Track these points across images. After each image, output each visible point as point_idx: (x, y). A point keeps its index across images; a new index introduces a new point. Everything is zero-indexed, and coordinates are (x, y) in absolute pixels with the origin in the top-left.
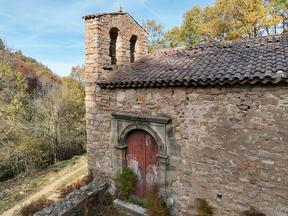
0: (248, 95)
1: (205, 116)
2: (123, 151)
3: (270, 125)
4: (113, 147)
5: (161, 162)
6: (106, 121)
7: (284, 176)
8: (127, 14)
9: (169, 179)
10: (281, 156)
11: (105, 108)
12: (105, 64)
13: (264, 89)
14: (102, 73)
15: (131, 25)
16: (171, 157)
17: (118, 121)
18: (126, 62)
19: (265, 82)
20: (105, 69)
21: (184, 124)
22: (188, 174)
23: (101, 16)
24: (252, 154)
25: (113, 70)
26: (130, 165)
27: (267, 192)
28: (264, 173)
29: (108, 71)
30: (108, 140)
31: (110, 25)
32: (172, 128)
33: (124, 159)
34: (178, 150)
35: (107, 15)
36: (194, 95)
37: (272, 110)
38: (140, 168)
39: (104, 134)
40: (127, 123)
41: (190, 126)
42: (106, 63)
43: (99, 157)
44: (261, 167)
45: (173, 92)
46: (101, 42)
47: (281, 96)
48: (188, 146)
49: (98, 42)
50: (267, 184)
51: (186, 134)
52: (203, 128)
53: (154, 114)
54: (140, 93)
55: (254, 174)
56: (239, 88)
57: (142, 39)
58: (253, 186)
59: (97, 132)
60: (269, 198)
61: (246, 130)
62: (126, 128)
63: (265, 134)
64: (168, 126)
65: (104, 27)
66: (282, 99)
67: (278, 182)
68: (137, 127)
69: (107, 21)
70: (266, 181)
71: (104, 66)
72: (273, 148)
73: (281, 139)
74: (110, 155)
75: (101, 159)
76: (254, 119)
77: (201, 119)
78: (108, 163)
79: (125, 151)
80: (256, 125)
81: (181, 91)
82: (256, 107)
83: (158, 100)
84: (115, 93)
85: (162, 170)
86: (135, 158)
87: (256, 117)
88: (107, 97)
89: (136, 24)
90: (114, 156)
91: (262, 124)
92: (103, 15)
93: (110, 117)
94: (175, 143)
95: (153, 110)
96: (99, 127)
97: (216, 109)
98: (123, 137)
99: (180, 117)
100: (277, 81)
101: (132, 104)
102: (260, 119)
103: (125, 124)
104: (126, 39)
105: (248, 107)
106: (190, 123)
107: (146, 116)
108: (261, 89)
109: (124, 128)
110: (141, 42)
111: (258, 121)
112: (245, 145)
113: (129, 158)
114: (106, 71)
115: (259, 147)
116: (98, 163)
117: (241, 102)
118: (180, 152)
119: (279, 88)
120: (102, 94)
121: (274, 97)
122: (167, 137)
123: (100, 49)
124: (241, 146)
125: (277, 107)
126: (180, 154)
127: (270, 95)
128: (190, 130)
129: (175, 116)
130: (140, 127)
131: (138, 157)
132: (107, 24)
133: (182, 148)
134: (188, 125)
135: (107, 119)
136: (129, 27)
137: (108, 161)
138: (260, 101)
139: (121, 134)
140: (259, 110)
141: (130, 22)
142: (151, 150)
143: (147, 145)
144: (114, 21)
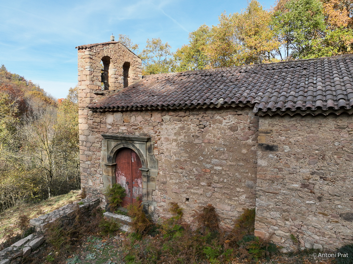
0: (204, 117)
1: (175, 134)
2: (113, 168)
3: (218, 139)
4: (104, 165)
5: (144, 175)
6: (98, 141)
7: (228, 178)
8: (119, 43)
9: (150, 189)
10: (226, 162)
11: (96, 130)
12: (97, 90)
13: (214, 112)
14: (94, 98)
15: (123, 52)
16: (151, 170)
17: (108, 141)
18: (119, 88)
19: (211, 107)
20: (97, 94)
21: (161, 141)
22: (164, 183)
23: (93, 47)
24: (208, 163)
25: (105, 95)
26: (119, 180)
27: (218, 191)
28: (216, 177)
29: (100, 96)
30: (99, 159)
31: (101, 54)
32: (151, 145)
33: (114, 175)
34: (157, 163)
35: (99, 46)
36: (167, 117)
37: (219, 128)
38: (127, 183)
39: (95, 153)
40: (115, 142)
41: (165, 142)
42: (98, 88)
43: (92, 175)
44: (214, 172)
45: (152, 115)
46: (92, 70)
47: (224, 117)
48: (163, 159)
49: (89, 70)
50: (218, 185)
51: (162, 149)
52: (174, 144)
53: (137, 134)
54: (126, 116)
55: (209, 178)
56: (198, 111)
57: (136, 65)
58: (209, 187)
59: (89, 152)
60: (220, 196)
61: (203, 144)
62: (114, 147)
63: (216, 147)
64: (148, 144)
65: (95, 57)
66: (225, 119)
67: (225, 183)
68: (123, 146)
69: (99, 51)
70: (217, 183)
71: (96, 92)
72: (220, 157)
73: (225, 149)
74: (101, 173)
75: (93, 177)
76: (208, 135)
77: (172, 137)
78: (99, 181)
79: (115, 168)
80: (210, 140)
81: (158, 114)
82: (209, 126)
83: (141, 122)
84: (105, 116)
85: (144, 182)
86: (124, 174)
87: (209, 134)
88: (98, 120)
89: (129, 51)
90: (104, 174)
91: (213, 139)
92: (94, 46)
93: (101, 138)
94: (154, 157)
95: (136, 130)
96: (91, 148)
97: (182, 128)
98: (112, 155)
99: (158, 136)
100: (218, 106)
101: (119, 126)
102: (212, 135)
103: (113, 144)
104: (119, 66)
105: (204, 126)
106: (164, 141)
107: (131, 136)
108: (211, 112)
109: (113, 147)
110: (134, 68)
111: (211, 136)
112: (203, 156)
113: (118, 175)
114: (98, 96)
115: (212, 156)
116: (90, 181)
117: (199, 122)
118: (158, 165)
119: (223, 111)
120: (94, 117)
121: (220, 118)
122: (147, 153)
123: (92, 76)
124: (201, 157)
125: (222, 126)
126: (158, 167)
127: (218, 117)
128: (165, 146)
129: (154, 135)
130: (126, 146)
131: (126, 173)
132: (99, 54)
133: (160, 161)
134: (164, 142)
135: (98, 140)
136: (122, 54)
137: (99, 178)
138: (211, 121)
139: (111, 153)
140: (211, 128)
141: (122, 50)
142: (137, 165)
143: (133, 161)
144: (105, 51)
